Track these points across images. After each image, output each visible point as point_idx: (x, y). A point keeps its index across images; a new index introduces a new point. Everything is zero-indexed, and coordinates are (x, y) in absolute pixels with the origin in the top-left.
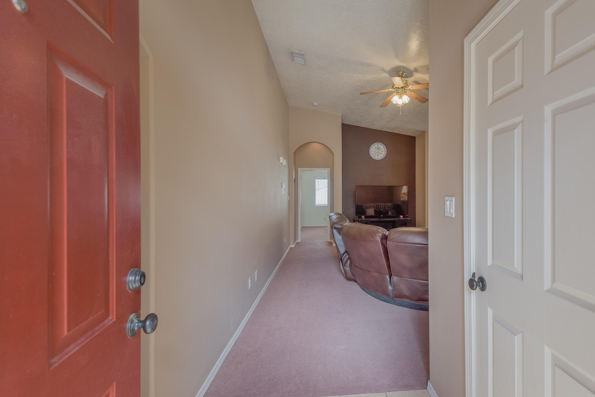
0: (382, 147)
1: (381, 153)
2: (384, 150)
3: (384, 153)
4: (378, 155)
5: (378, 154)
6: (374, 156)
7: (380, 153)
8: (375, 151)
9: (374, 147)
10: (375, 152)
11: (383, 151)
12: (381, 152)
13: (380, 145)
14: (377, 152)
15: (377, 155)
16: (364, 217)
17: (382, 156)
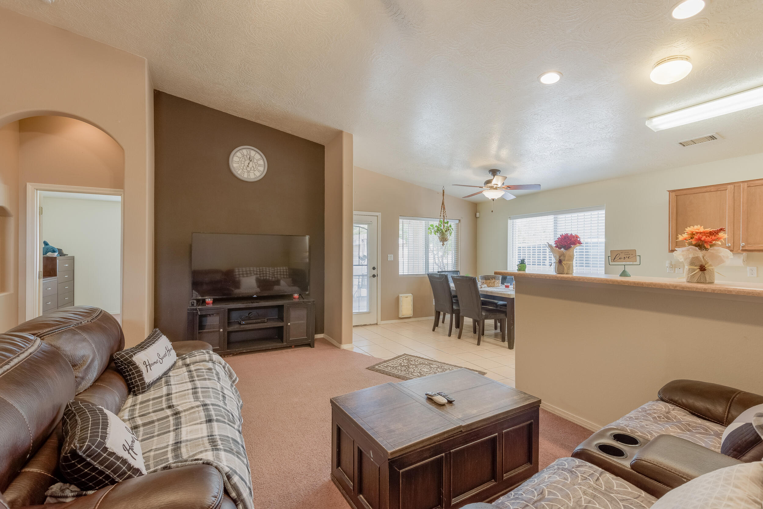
0: (258, 156)
1: (255, 169)
2: (261, 162)
3: (261, 169)
4: (248, 172)
5: (249, 169)
6: (239, 172)
7: (253, 169)
8: (241, 163)
9: (238, 154)
10: (243, 165)
11: (260, 165)
12: (256, 165)
13: (253, 153)
14: (246, 164)
15: (246, 171)
16: (212, 302)
17: (258, 174)
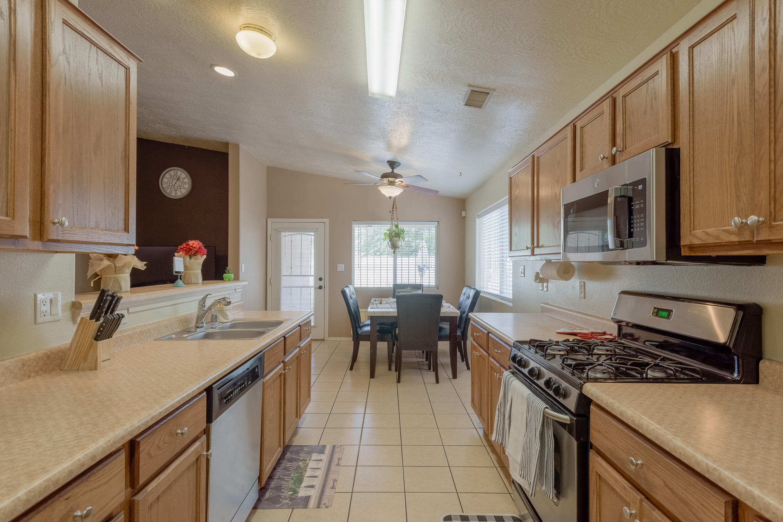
0: (183, 175)
1: (182, 187)
2: (186, 180)
3: (187, 186)
4: (176, 190)
5: (176, 188)
6: (168, 192)
7: (179, 187)
8: (170, 183)
9: (167, 175)
10: (171, 185)
11: (185, 183)
12: (182, 184)
13: (179, 173)
14: (174, 184)
15: (174, 190)
17: (183, 191)
